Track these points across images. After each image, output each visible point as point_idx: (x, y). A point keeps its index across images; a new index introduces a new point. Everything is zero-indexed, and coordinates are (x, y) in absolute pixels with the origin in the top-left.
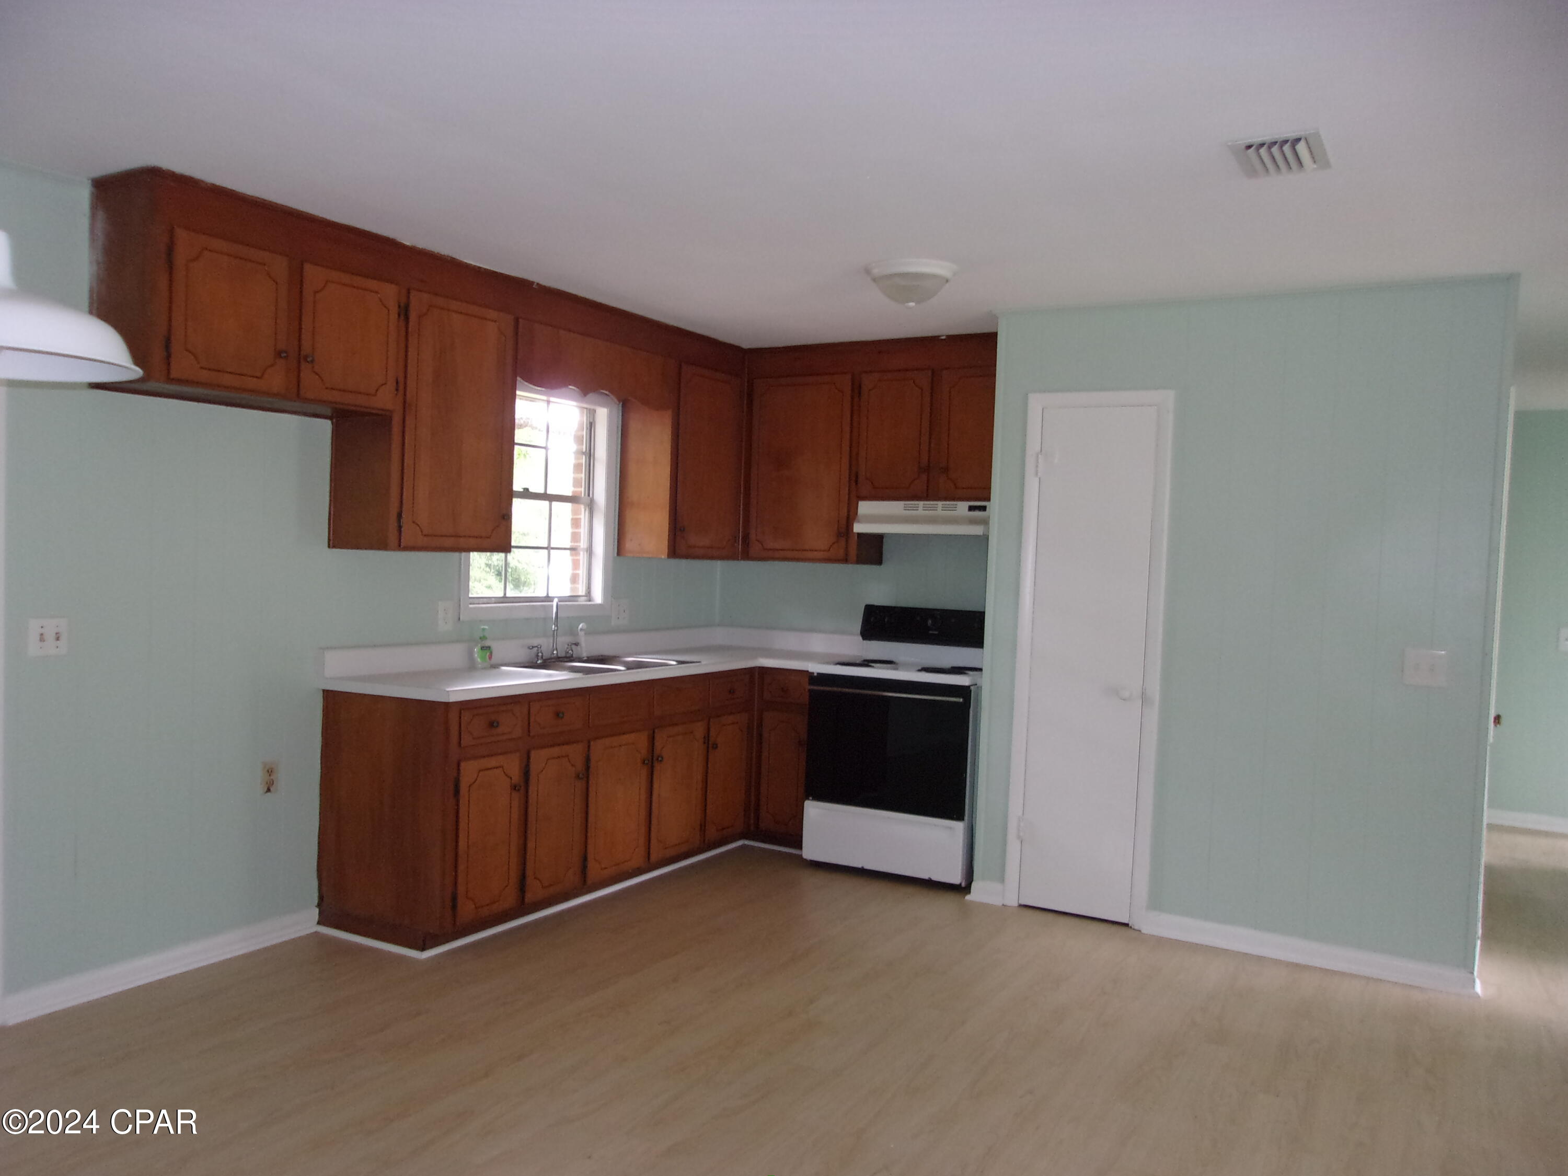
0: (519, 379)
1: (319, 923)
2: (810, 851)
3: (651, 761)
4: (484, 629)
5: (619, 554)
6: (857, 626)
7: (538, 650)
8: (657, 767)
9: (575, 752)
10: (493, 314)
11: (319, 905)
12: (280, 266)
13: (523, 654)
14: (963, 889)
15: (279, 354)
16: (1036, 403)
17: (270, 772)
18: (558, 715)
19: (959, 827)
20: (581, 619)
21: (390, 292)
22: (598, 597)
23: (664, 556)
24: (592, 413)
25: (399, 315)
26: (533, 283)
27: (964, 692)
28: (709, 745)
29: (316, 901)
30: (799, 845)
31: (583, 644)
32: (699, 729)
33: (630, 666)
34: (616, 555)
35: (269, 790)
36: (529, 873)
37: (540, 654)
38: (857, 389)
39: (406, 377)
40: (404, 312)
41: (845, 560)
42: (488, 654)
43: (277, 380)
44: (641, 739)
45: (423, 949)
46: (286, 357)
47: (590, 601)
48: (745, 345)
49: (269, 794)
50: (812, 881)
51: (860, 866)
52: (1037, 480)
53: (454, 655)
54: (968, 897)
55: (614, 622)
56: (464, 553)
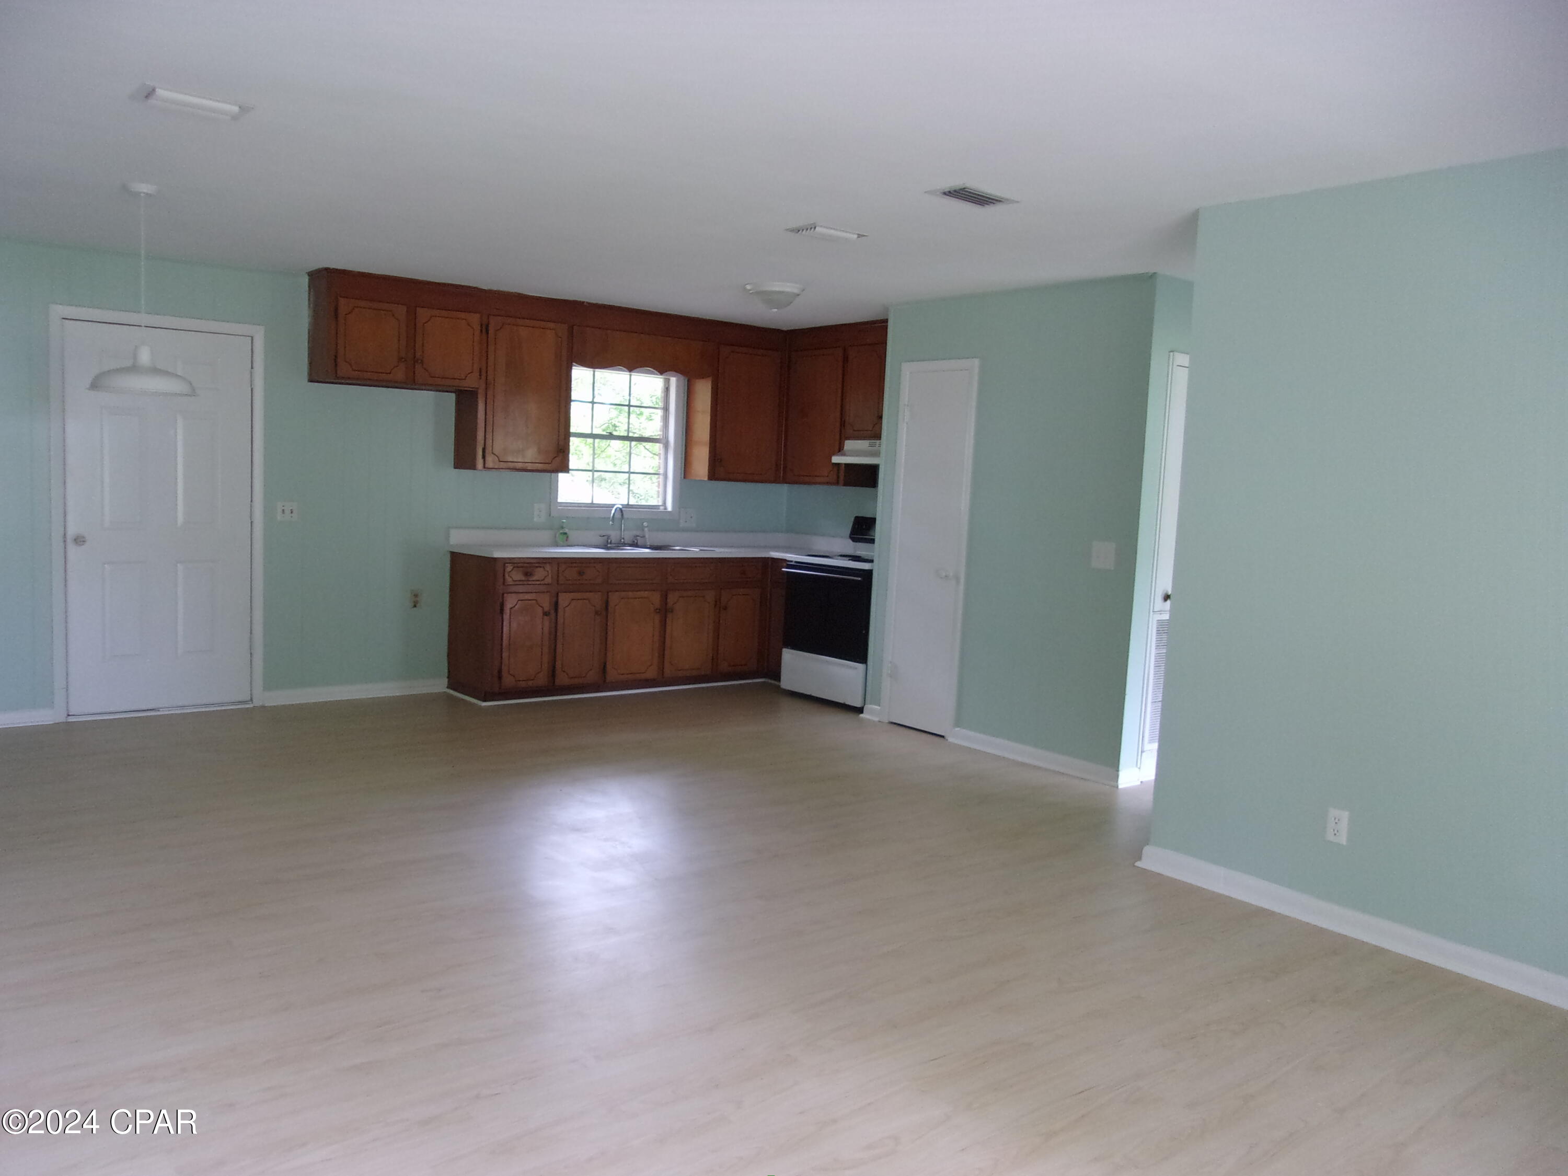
0: (572, 363)
1: (448, 687)
2: (788, 681)
3: (664, 611)
4: (563, 522)
5: (684, 478)
6: (848, 531)
7: (608, 538)
8: (669, 616)
9: (596, 599)
10: (552, 325)
11: (448, 678)
12: (401, 311)
13: (601, 540)
14: (860, 710)
15: (400, 359)
16: (908, 369)
17: (416, 596)
18: (581, 573)
19: (861, 666)
20: (654, 520)
21: (475, 319)
22: (670, 508)
23: (706, 479)
24: (667, 382)
25: (481, 331)
26: (583, 302)
28: (719, 607)
29: (446, 675)
30: (779, 679)
31: (647, 536)
32: (710, 595)
34: (683, 478)
35: (415, 606)
36: (558, 667)
37: (610, 541)
38: (846, 359)
39: (487, 367)
40: (485, 329)
41: (837, 483)
42: (566, 539)
43: (400, 374)
44: (656, 598)
45: (485, 701)
46: (406, 360)
47: (665, 509)
48: (785, 329)
49: (415, 608)
50: (787, 704)
51: (809, 694)
52: (905, 425)
54: (861, 715)
55: (682, 524)
56: (553, 474)
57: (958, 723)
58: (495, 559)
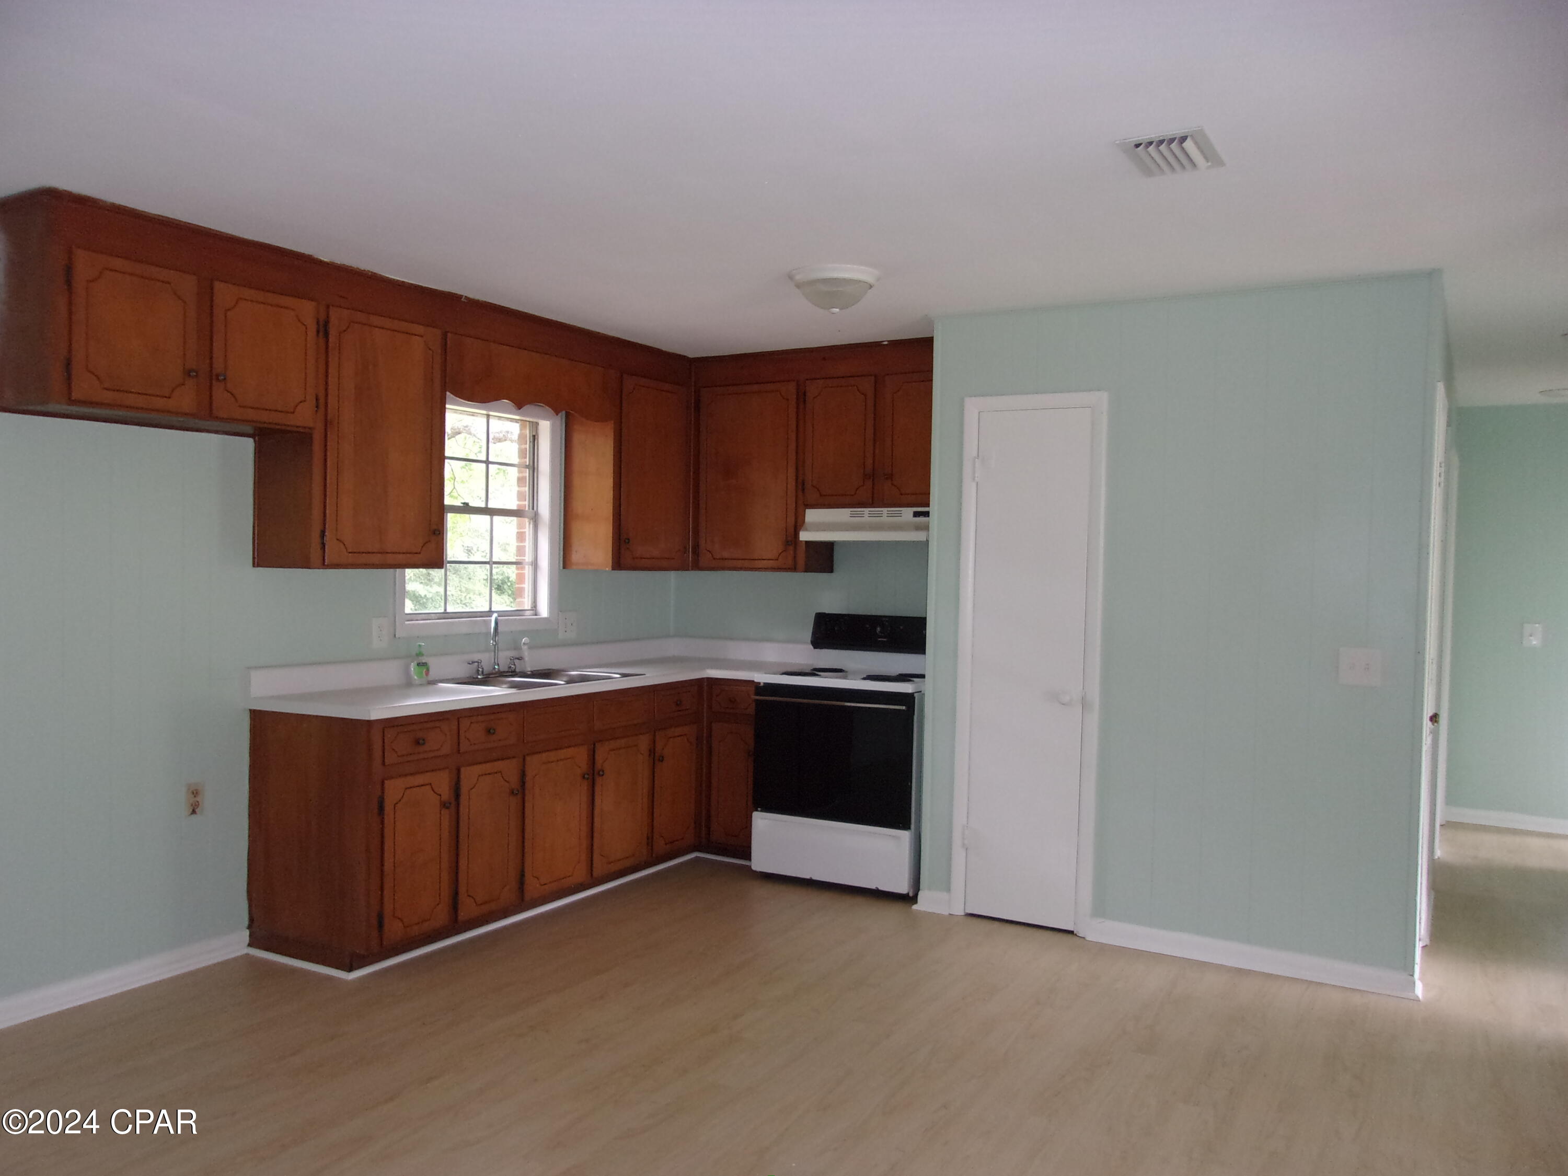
0: (448, 393)
1: (250, 945)
2: (760, 861)
3: (592, 775)
4: (420, 645)
5: (564, 567)
6: (808, 635)
7: (478, 665)
8: (599, 781)
9: (510, 768)
10: (420, 329)
11: (249, 927)
12: (188, 284)
13: (463, 671)
14: (909, 899)
15: (188, 373)
16: (973, 407)
17: (195, 793)
18: (489, 731)
19: (905, 836)
20: (524, 633)
21: (307, 309)
22: (544, 610)
23: (609, 568)
24: (535, 427)
25: (318, 332)
26: (461, 296)
27: (908, 699)
28: (655, 758)
29: (246, 923)
30: (747, 855)
31: (527, 658)
32: (644, 742)
33: (571, 680)
34: (562, 568)
35: (194, 812)
36: (462, 889)
37: (480, 670)
38: (801, 397)
39: (327, 395)
40: (323, 329)
41: (794, 569)
42: (425, 670)
43: (186, 399)
44: (581, 754)
45: (350, 969)
46: (197, 376)
47: (536, 615)
48: (691, 355)
49: (194, 816)
50: (762, 891)
51: (808, 877)
52: (974, 485)
53: (389, 672)
54: (915, 907)
55: (561, 635)
56: (398, 570)
57: (1100, 910)
58: (369, 723)
